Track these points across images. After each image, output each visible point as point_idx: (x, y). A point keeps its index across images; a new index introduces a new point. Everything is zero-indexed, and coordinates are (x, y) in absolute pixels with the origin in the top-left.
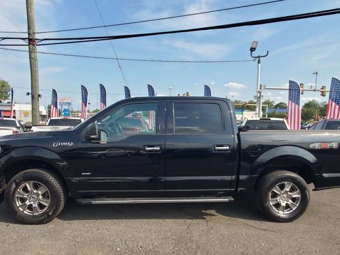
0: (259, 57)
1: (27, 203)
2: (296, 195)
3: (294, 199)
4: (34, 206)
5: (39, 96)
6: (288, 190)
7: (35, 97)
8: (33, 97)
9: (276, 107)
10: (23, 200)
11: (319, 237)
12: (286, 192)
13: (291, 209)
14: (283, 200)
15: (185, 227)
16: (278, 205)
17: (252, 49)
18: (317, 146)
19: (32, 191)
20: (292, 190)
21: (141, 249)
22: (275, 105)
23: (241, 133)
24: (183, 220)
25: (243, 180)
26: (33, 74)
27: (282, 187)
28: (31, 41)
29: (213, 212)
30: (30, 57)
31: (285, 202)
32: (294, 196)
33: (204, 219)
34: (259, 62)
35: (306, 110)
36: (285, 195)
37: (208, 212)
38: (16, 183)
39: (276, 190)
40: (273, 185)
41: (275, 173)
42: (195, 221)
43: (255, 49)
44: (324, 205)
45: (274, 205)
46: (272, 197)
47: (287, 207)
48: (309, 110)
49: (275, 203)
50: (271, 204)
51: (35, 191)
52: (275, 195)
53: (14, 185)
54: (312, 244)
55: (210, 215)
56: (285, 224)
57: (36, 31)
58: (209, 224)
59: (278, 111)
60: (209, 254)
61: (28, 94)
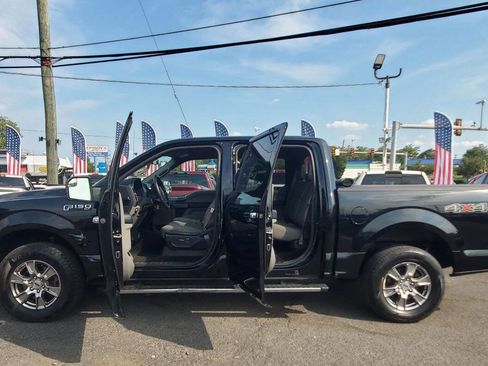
0: (387, 78)
1: (28, 291)
2: (423, 282)
3: (420, 289)
4: (37, 295)
5: (58, 141)
6: (411, 274)
7: (51, 143)
8: (48, 144)
9: (422, 156)
10: (22, 288)
11: (455, 344)
12: (409, 277)
13: (417, 303)
14: (403, 289)
15: (255, 328)
16: (396, 298)
17: (377, 67)
18: (456, 208)
19: (35, 275)
20: (418, 274)
21: (185, 357)
22: (420, 153)
23: (339, 189)
24: (253, 319)
25: (343, 260)
26: (48, 110)
27: (403, 270)
28: (45, 61)
29: (300, 307)
30: (44, 85)
31: (408, 293)
32: (420, 284)
33: (286, 317)
34: (387, 86)
35: (468, 160)
36: (407, 283)
37: (294, 307)
38: (11, 263)
39: (393, 275)
40: (388, 267)
41: (392, 249)
42: (271, 320)
43: (381, 65)
44: (474, 299)
45: (390, 297)
46: (388, 285)
47: (411, 300)
48: (473, 160)
49: (391, 293)
50: (386, 295)
51: (39, 275)
52: (391, 283)
53: (9, 266)
54: (442, 354)
55: (296, 312)
56: (405, 325)
57: (52, 46)
58: (292, 324)
59: (424, 163)
60: (284, 365)
61: (41, 139)
